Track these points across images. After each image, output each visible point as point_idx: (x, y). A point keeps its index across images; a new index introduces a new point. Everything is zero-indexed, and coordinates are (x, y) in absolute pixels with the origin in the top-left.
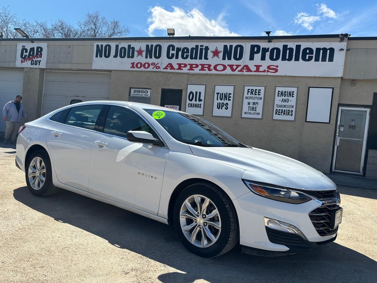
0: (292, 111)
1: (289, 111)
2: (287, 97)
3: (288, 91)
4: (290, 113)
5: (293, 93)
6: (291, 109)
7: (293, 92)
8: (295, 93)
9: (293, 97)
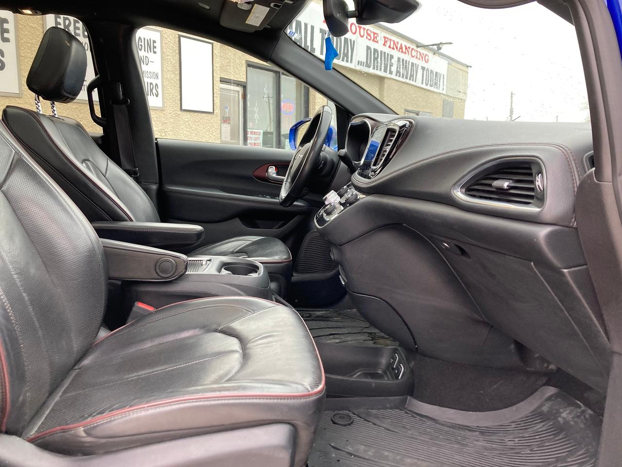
0: (156, 85)
1: (152, 86)
2: (145, 51)
3: (144, 39)
4: (154, 91)
5: (155, 44)
6: (154, 82)
7: (154, 42)
8: (158, 45)
9: (155, 52)
